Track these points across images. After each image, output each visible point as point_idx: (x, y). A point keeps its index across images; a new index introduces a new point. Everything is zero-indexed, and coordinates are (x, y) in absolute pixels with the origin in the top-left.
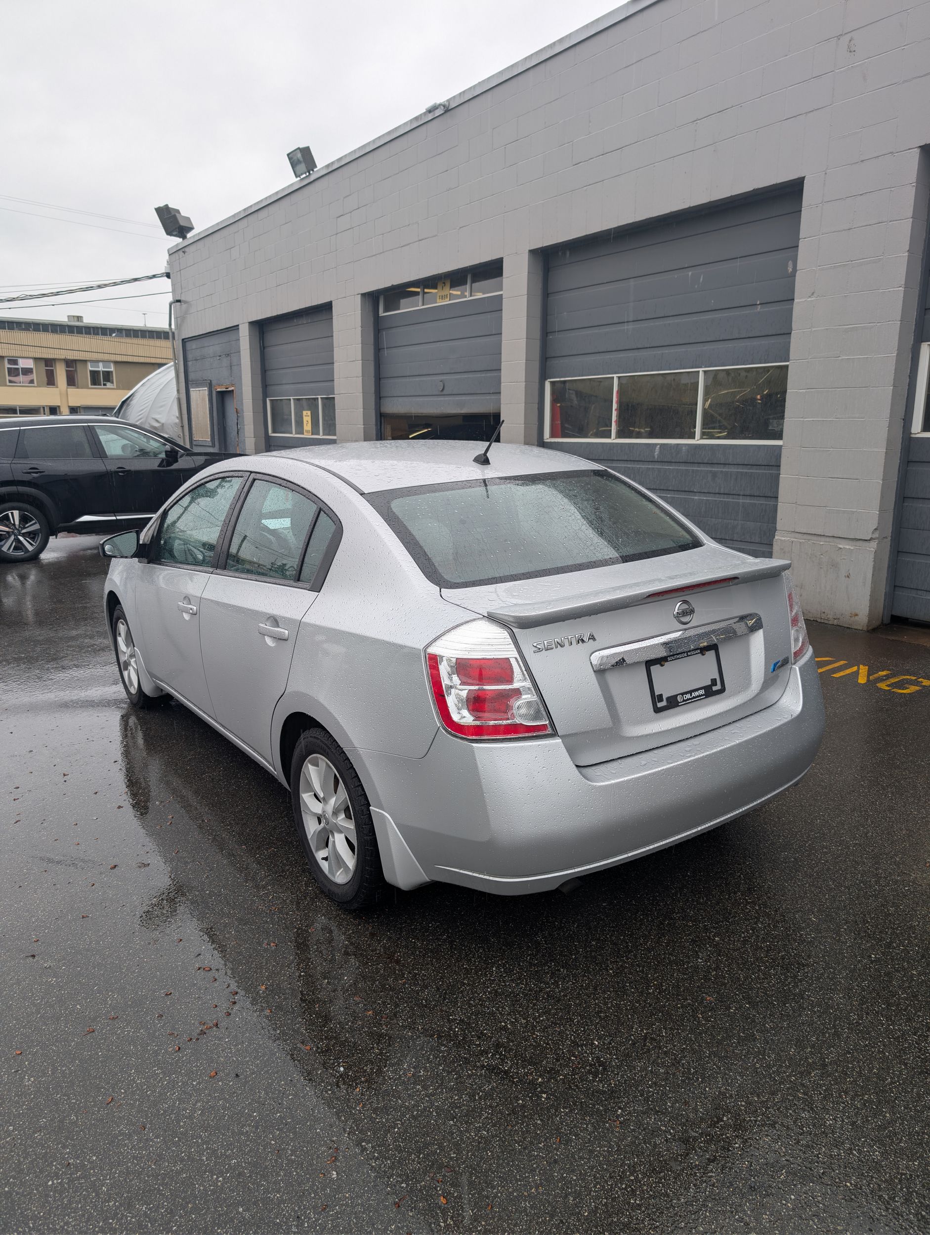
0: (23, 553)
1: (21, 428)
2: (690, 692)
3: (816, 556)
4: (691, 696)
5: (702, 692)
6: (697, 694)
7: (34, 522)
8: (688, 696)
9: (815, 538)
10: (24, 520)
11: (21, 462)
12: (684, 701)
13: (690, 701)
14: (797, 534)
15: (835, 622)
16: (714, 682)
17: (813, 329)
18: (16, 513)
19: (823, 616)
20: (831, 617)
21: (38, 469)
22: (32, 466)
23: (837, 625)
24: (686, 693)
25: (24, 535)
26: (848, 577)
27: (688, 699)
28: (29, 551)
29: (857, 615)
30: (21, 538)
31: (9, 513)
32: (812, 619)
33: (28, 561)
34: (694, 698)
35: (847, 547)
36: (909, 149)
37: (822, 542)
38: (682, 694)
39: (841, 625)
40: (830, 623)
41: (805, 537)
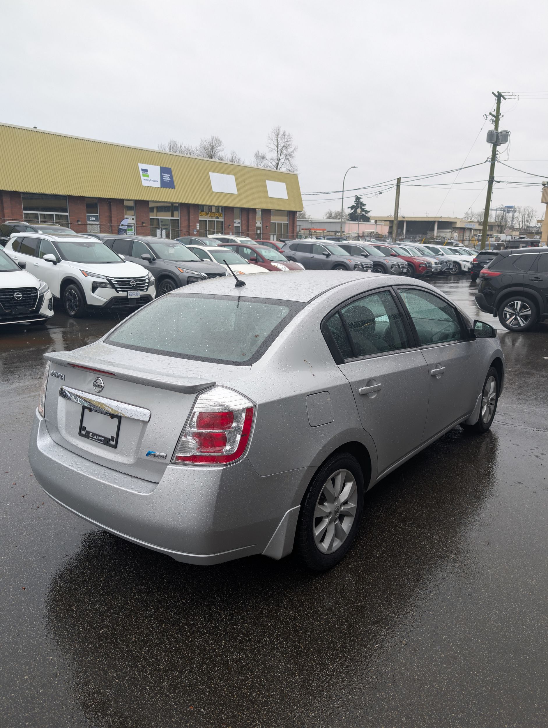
0: (517, 327)
1: (540, 253)
2: (97, 435)
4: (96, 437)
5: (102, 439)
6: (99, 438)
7: (528, 309)
8: (95, 437)
10: (523, 307)
11: (532, 273)
12: (92, 438)
13: (95, 440)
16: (112, 438)
18: (519, 303)
21: (539, 278)
22: (537, 276)
24: (95, 434)
25: (521, 317)
27: (94, 438)
28: (521, 326)
30: (518, 318)
31: (516, 302)
33: (518, 332)
34: (97, 439)
38: (93, 434)
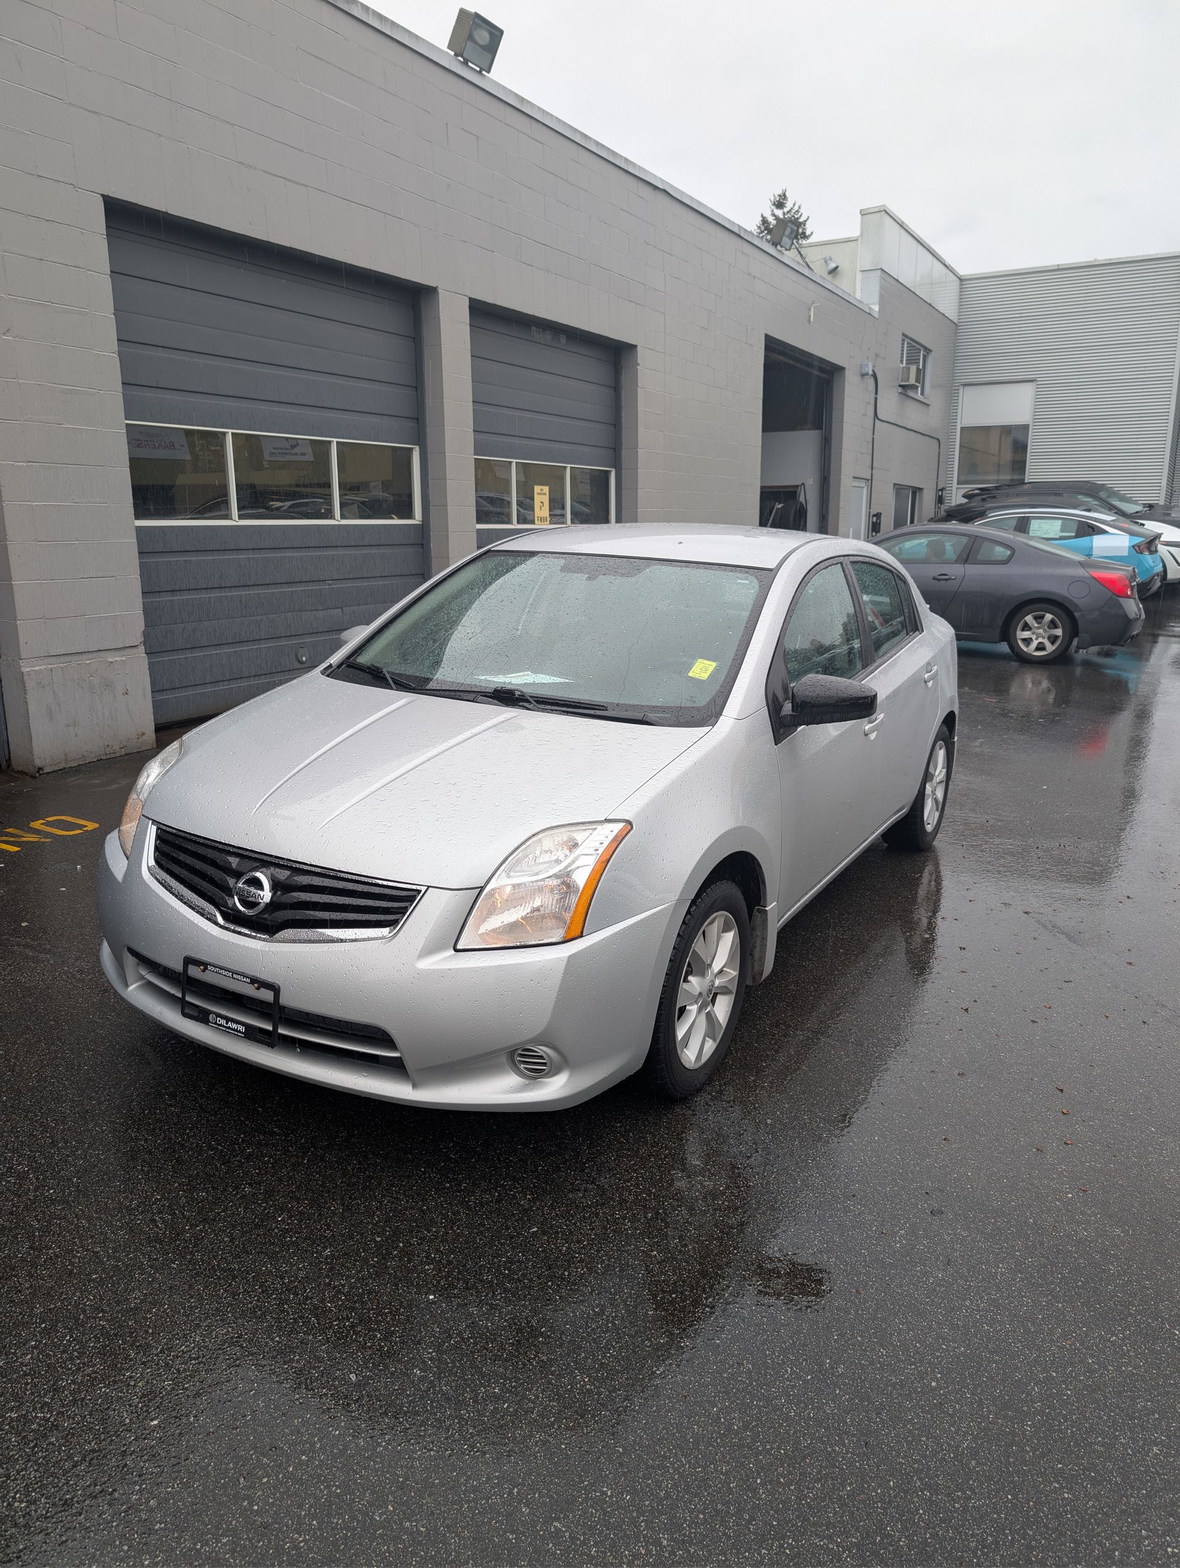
3: (84, 680)
9: (76, 658)
14: (51, 658)
15: (123, 752)
17: (21, 381)
19: (108, 750)
20: (116, 748)
23: (126, 755)
26: (127, 694)
29: (144, 734)
32: (95, 760)
35: (118, 659)
36: (92, 192)
37: (86, 660)
39: (129, 752)
40: (118, 755)
41: (62, 659)
